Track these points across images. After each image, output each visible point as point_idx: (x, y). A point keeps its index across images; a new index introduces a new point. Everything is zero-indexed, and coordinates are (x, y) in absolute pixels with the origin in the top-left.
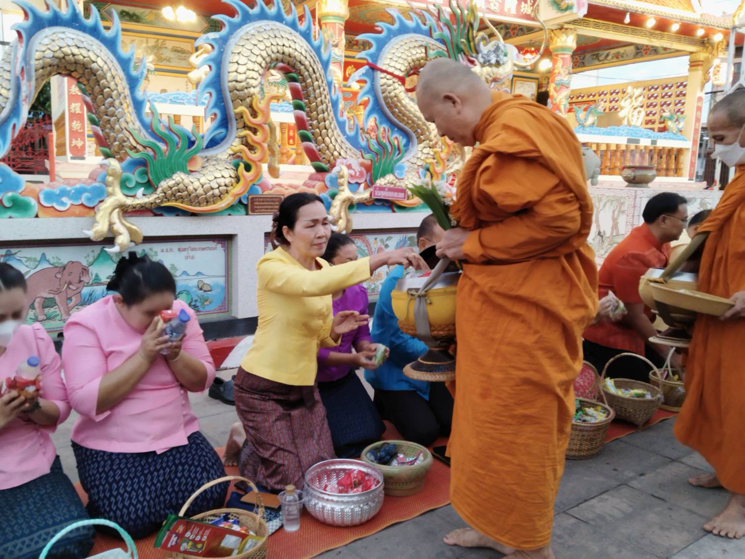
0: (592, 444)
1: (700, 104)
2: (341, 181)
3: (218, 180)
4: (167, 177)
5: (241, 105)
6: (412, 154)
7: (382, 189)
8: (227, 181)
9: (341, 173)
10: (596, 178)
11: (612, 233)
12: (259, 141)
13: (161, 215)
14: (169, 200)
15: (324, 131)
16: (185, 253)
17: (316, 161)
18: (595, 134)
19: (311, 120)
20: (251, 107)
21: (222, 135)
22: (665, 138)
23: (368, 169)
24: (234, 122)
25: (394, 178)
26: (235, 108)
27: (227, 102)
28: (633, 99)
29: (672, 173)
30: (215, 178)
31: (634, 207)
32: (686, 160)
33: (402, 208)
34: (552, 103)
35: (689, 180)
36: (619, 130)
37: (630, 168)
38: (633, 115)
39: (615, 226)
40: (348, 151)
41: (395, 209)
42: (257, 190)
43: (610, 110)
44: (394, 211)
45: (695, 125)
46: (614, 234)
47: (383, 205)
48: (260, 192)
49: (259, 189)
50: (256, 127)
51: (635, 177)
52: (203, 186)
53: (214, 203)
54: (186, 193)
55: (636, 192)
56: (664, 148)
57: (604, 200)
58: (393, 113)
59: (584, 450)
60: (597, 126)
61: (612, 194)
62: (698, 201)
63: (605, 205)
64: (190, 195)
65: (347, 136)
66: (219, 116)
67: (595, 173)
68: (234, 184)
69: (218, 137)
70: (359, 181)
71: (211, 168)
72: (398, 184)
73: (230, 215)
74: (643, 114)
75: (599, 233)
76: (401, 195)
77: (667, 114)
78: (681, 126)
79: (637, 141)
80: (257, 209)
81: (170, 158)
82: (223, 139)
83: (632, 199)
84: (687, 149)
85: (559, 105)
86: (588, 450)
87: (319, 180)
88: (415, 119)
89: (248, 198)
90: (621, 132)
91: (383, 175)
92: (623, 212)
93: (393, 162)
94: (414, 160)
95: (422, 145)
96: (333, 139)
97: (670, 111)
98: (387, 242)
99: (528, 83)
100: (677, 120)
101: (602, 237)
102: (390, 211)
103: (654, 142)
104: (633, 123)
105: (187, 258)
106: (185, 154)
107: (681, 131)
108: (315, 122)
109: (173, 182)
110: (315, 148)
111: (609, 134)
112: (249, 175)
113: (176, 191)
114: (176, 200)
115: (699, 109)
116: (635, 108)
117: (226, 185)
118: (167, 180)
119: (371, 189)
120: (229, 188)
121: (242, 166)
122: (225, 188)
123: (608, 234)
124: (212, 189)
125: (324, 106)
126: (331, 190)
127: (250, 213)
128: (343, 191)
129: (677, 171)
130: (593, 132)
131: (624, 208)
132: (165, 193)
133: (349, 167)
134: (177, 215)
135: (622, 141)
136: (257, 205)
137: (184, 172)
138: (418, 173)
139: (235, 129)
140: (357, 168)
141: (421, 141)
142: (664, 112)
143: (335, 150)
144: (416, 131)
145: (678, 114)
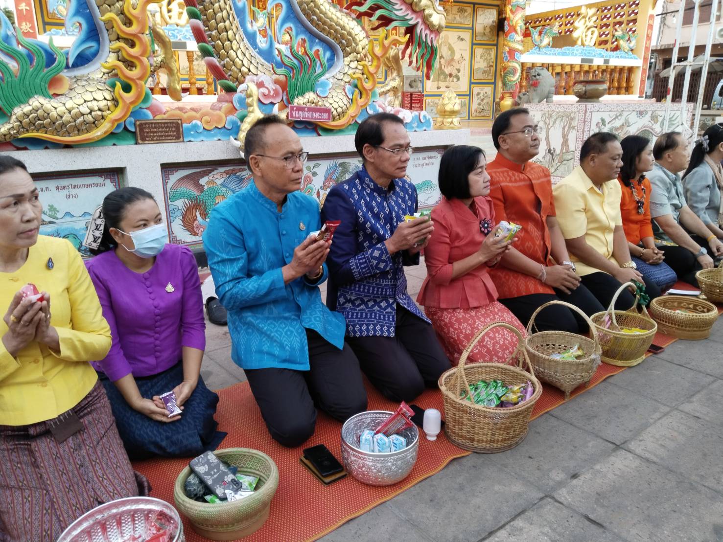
0: (508, 433)
1: (651, 22)
2: (249, 100)
3: (89, 104)
4: (20, 102)
5: (110, 11)
6: (338, 70)
7: (300, 109)
8: (103, 104)
9: (249, 92)
10: (551, 97)
11: (562, 150)
12: (137, 55)
13: (25, 149)
14: (27, 131)
15: (227, 43)
16: (65, 192)
17: (222, 79)
18: (550, 54)
19: (209, 30)
20: (122, 13)
21: (93, 50)
22: (617, 57)
23: (284, 86)
24: (105, 33)
25: (315, 96)
26: (103, 15)
27: (93, 9)
28: (587, 19)
29: (623, 91)
30: (85, 101)
31: (585, 122)
32: (637, 79)
33: (329, 131)
34: (509, 24)
35: (639, 97)
36: (574, 50)
37: (581, 82)
38: (586, 36)
39: (565, 143)
40: (260, 67)
41: (320, 132)
42: (145, 115)
43: (566, 33)
44: (319, 135)
45: (646, 44)
46: (564, 151)
47: (306, 128)
48: (151, 117)
49: (149, 113)
50: (132, 38)
51: (586, 92)
52: (70, 112)
53: (88, 132)
54: (49, 120)
55: (586, 106)
56: (616, 67)
57: (554, 116)
58: (312, 21)
59: (498, 441)
60: (553, 47)
61: (562, 110)
62: (650, 113)
63: (555, 122)
64: (54, 123)
65: (259, 49)
66: (85, 26)
67: (549, 93)
68: (112, 108)
69: (88, 52)
70: (274, 101)
71: (79, 90)
72: (320, 103)
73: (114, 145)
74: (596, 34)
75: (550, 151)
76: (325, 116)
77: (619, 33)
78: (633, 44)
79: (591, 61)
80: (148, 137)
81: (23, 79)
82: (95, 54)
83: (582, 114)
84: (638, 67)
85: (515, 26)
86: (504, 440)
87: (227, 101)
88: (338, 27)
89: (135, 125)
90: (575, 52)
91: (302, 93)
92: (573, 128)
93: (312, 78)
94: (340, 76)
95: (348, 59)
96: (239, 52)
97: (622, 30)
98: (314, 170)
99: (489, 10)
100: (629, 39)
101: (552, 154)
102: (315, 134)
103: (606, 61)
104: (586, 43)
105: (68, 197)
106: (43, 74)
107: (632, 50)
108: (214, 33)
109: (30, 108)
110: (218, 64)
111: (564, 54)
112: (129, 97)
113: (35, 118)
114: (38, 131)
115: (651, 27)
116: (588, 29)
117: (100, 110)
118: (22, 106)
119: (288, 110)
120: (104, 113)
121: (119, 85)
122: (99, 113)
123: (558, 151)
124: (83, 115)
125: (225, 13)
126: (241, 112)
127: (140, 141)
128: (252, 112)
129: (628, 90)
130: (548, 52)
131: (574, 123)
132: (21, 122)
133: (260, 85)
134: (46, 148)
135: (576, 61)
136: (148, 133)
137: (44, 96)
138: (344, 90)
139: (107, 41)
140: (271, 86)
141: (347, 55)
142: (616, 31)
143: (243, 65)
144: (340, 43)
145: (630, 33)
